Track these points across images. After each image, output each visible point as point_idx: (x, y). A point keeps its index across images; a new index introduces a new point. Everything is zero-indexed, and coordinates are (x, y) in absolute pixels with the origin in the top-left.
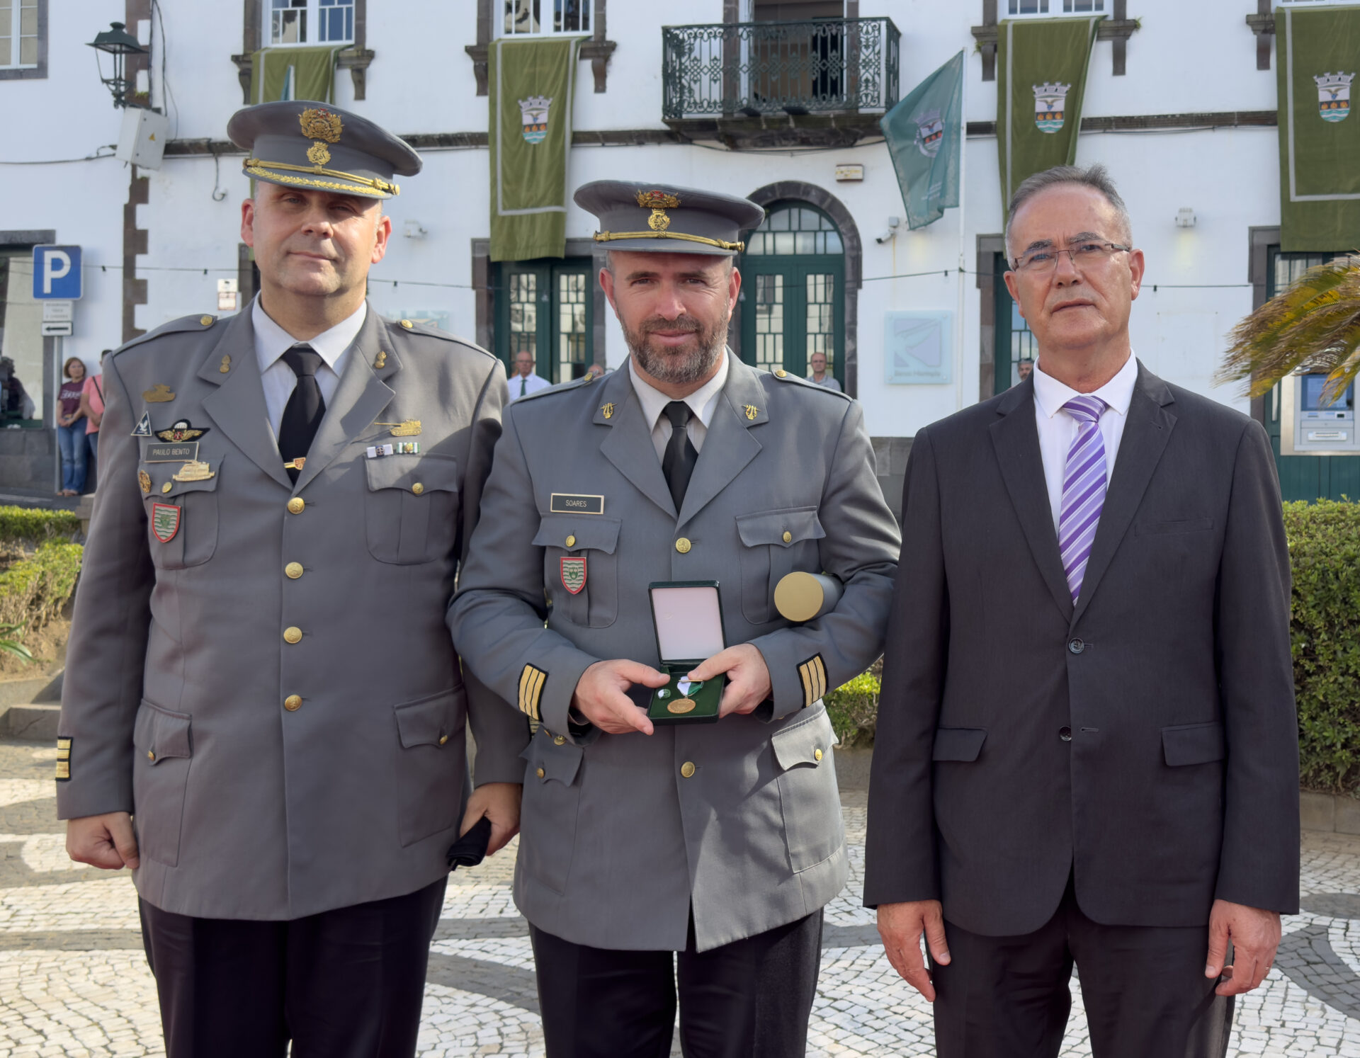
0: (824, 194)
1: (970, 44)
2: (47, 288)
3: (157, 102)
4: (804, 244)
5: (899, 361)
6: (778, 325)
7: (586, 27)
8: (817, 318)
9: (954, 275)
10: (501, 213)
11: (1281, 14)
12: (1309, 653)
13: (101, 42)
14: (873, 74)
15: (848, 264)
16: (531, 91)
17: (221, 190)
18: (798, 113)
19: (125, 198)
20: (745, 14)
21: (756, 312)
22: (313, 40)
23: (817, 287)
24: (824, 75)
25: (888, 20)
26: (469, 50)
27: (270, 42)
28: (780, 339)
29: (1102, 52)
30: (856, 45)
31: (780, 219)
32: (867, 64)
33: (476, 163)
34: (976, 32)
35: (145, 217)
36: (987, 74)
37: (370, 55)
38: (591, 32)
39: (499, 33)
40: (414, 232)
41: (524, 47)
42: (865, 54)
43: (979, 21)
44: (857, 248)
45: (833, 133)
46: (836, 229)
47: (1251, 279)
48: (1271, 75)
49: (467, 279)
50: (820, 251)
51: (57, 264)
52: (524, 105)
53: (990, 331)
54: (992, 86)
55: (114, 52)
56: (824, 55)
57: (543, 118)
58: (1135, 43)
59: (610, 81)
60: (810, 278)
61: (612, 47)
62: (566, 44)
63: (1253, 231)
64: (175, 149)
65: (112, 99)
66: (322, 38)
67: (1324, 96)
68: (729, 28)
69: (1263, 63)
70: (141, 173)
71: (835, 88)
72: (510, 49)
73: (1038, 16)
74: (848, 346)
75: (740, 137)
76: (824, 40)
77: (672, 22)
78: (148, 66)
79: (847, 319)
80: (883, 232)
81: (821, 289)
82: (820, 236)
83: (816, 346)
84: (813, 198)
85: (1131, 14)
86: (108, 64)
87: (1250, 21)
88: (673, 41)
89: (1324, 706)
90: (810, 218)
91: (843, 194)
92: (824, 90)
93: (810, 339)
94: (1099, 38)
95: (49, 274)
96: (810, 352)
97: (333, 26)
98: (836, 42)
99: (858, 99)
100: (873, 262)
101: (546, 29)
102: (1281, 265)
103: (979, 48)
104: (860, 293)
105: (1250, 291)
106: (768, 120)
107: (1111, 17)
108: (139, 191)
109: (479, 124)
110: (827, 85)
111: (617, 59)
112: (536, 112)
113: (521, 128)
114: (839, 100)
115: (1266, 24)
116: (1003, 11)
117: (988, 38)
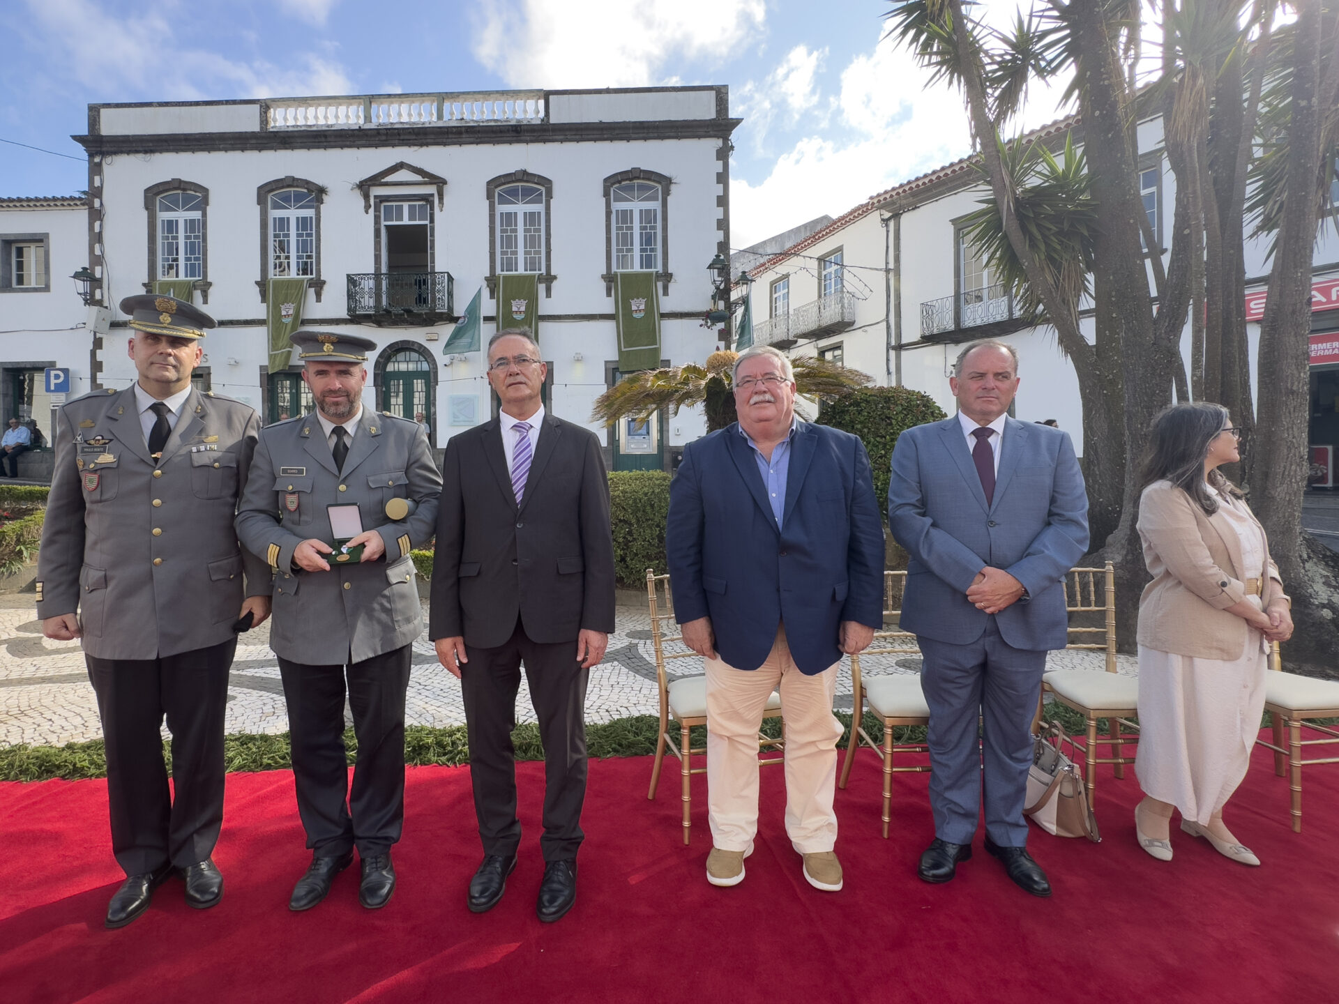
0: (421, 346)
1: (485, 284)
2: (52, 388)
3: (106, 304)
4: (412, 367)
5: (455, 416)
6: (400, 401)
7: (312, 274)
8: (419, 398)
9: (479, 380)
10: (273, 353)
11: (616, 274)
12: (630, 533)
13: (77, 276)
14: (442, 296)
15: (432, 374)
16: (285, 301)
18: (409, 312)
19: (91, 347)
20: (384, 269)
21: (390, 396)
22: (182, 277)
23: (419, 385)
24: (420, 295)
25: (448, 273)
26: (257, 283)
27: (161, 277)
28: (401, 407)
29: (542, 288)
30: (434, 283)
31: (401, 356)
32: (439, 291)
33: (261, 333)
34: (487, 279)
35: (100, 355)
36: (492, 296)
37: (210, 284)
38: (314, 276)
39: (271, 276)
40: (233, 362)
41: (283, 282)
42: (438, 287)
43: (488, 275)
44: (436, 368)
45: (425, 320)
46: (426, 360)
47: (606, 382)
48: (612, 299)
49: (258, 382)
50: (419, 369)
51: (57, 377)
52: (283, 306)
54: (494, 301)
55: (84, 281)
56: (420, 287)
57: (291, 312)
58: (555, 284)
59: (323, 297)
60: (415, 381)
61: (324, 282)
62: (303, 281)
63: (606, 362)
64: (115, 325)
65: (83, 302)
66: (186, 276)
67: (634, 308)
68: (377, 275)
69: (609, 294)
70: (98, 335)
71: (425, 301)
72: (276, 283)
73: (513, 273)
74: (433, 411)
75: (383, 321)
76: (420, 281)
77: (350, 272)
78: (101, 288)
79: (432, 398)
80: (447, 362)
81: (420, 386)
82: (419, 363)
83: (418, 409)
84: (416, 347)
85: (553, 273)
86: (80, 286)
87: (603, 277)
88: (352, 280)
89: (636, 554)
90: (415, 356)
91: (431, 346)
92: (420, 302)
93: (415, 407)
94: (540, 283)
95: (53, 381)
96: (415, 413)
97: (191, 270)
98: (425, 282)
99: (435, 306)
100: (442, 374)
101: (293, 274)
102: (618, 374)
103: (488, 286)
104: (438, 387)
106: (395, 315)
107: (545, 274)
108: (98, 343)
109: (264, 317)
110: (421, 300)
111: (326, 287)
112: (287, 309)
113: (281, 316)
114: (427, 306)
115: (609, 278)
116: (498, 271)
117: (492, 281)
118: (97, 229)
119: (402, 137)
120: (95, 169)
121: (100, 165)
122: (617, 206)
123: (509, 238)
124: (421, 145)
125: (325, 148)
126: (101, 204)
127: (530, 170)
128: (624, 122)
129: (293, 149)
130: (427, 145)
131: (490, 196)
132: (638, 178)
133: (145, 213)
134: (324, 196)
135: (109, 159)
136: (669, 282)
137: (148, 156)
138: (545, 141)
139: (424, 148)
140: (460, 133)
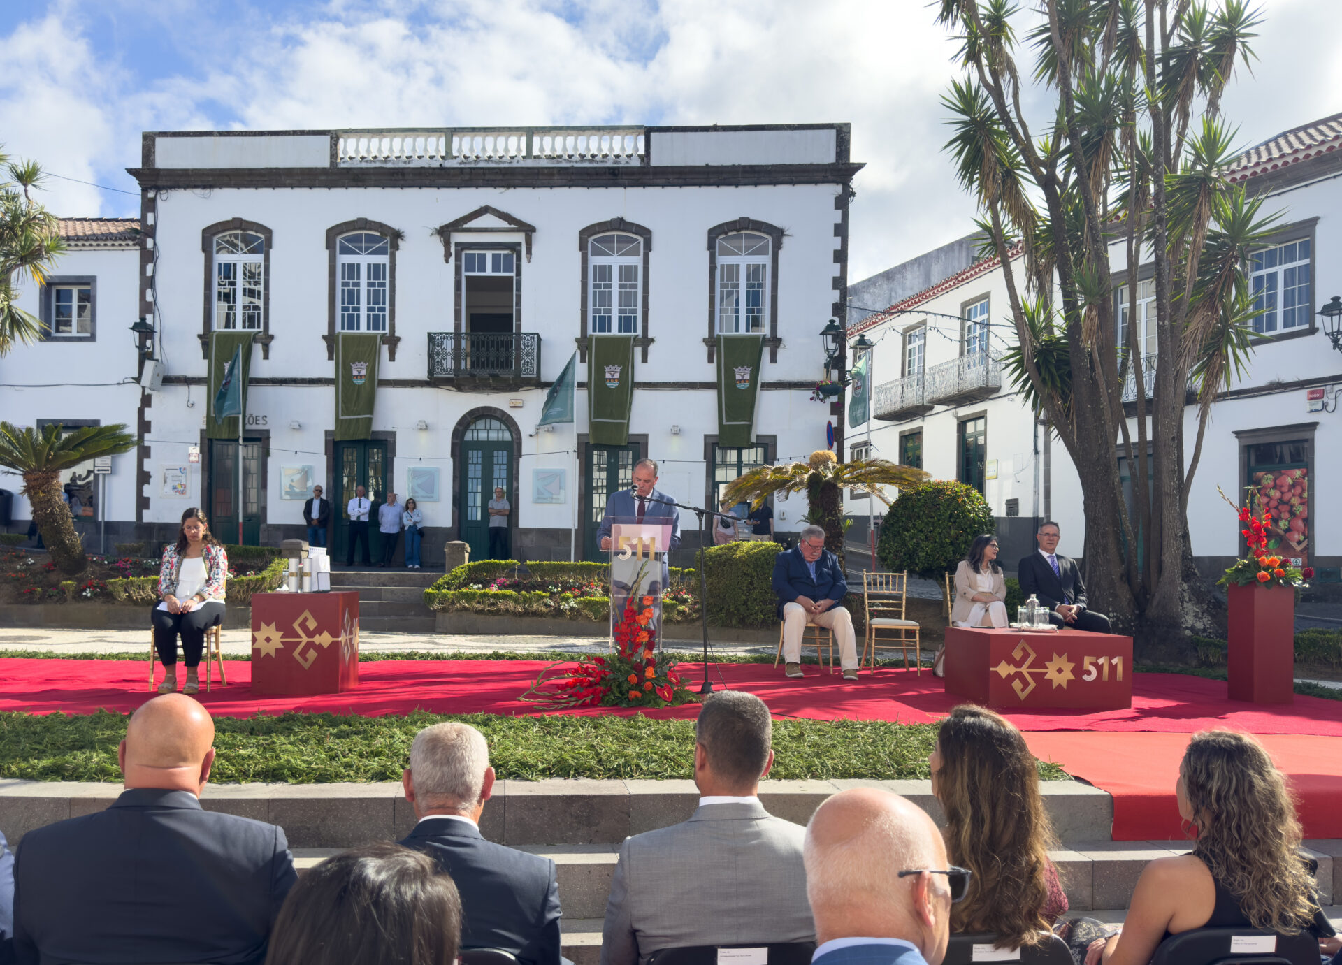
0: (504, 413)
1: (575, 346)
3: (157, 356)
4: (493, 436)
5: (539, 492)
6: (479, 474)
7: (384, 329)
8: (500, 472)
10: (341, 417)
11: (719, 338)
13: (134, 327)
14: (530, 359)
15: (515, 446)
16: (357, 360)
17: (191, 402)
19: (139, 405)
20: (464, 329)
21: (468, 468)
22: (239, 328)
23: (500, 457)
25: (538, 334)
26: (324, 337)
27: (217, 329)
28: (480, 480)
29: (638, 352)
30: (519, 346)
31: (480, 424)
32: (526, 354)
33: (330, 391)
34: (578, 340)
35: (149, 414)
36: (583, 361)
37: (272, 337)
38: (387, 331)
39: (338, 329)
40: (297, 427)
41: (352, 337)
42: (524, 349)
43: (579, 336)
44: (520, 438)
45: (510, 385)
46: (509, 430)
47: (705, 458)
48: (714, 366)
49: (322, 449)
50: (500, 439)
52: (354, 366)
53: (583, 480)
54: (586, 366)
55: (138, 332)
56: (507, 349)
57: (363, 372)
58: (652, 348)
59: (397, 356)
60: (495, 452)
61: (399, 339)
62: (375, 336)
63: (706, 436)
64: (168, 380)
65: (137, 355)
66: (244, 327)
67: (738, 377)
68: (457, 335)
69: (710, 360)
70: (147, 391)
71: (512, 364)
72: (346, 337)
73: (607, 334)
74: (515, 485)
75: (462, 385)
76: (507, 342)
77: (431, 331)
78: (152, 338)
79: (514, 472)
80: (533, 431)
82: (501, 432)
83: (500, 485)
84: (498, 415)
85: (650, 336)
87: (704, 340)
88: (433, 340)
90: (496, 424)
91: (511, 413)
94: (636, 346)
96: (495, 487)
97: (250, 321)
98: (509, 344)
99: (523, 370)
100: (527, 446)
101: (363, 328)
102: (718, 452)
103: (579, 348)
104: (521, 460)
105: (704, 465)
106: (480, 379)
107: (641, 336)
108: (146, 401)
109: (330, 374)
110: (507, 364)
111: (400, 345)
112: (359, 369)
113: (352, 377)
114: (511, 370)
115: (712, 342)
116: (590, 332)
117: (584, 343)
118: (149, 273)
119: (487, 177)
120: (149, 206)
121: (154, 200)
122: (722, 260)
123: (602, 294)
124: (508, 186)
125: (402, 187)
126: (155, 244)
127: (628, 219)
128: (733, 166)
129: (366, 187)
130: (515, 186)
131: (583, 247)
132: (747, 229)
133: (202, 256)
134: (400, 242)
135: (163, 195)
136: (778, 347)
137: (207, 191)
138: (644, 185)
139: (512, 190)
140: (552, 174)
